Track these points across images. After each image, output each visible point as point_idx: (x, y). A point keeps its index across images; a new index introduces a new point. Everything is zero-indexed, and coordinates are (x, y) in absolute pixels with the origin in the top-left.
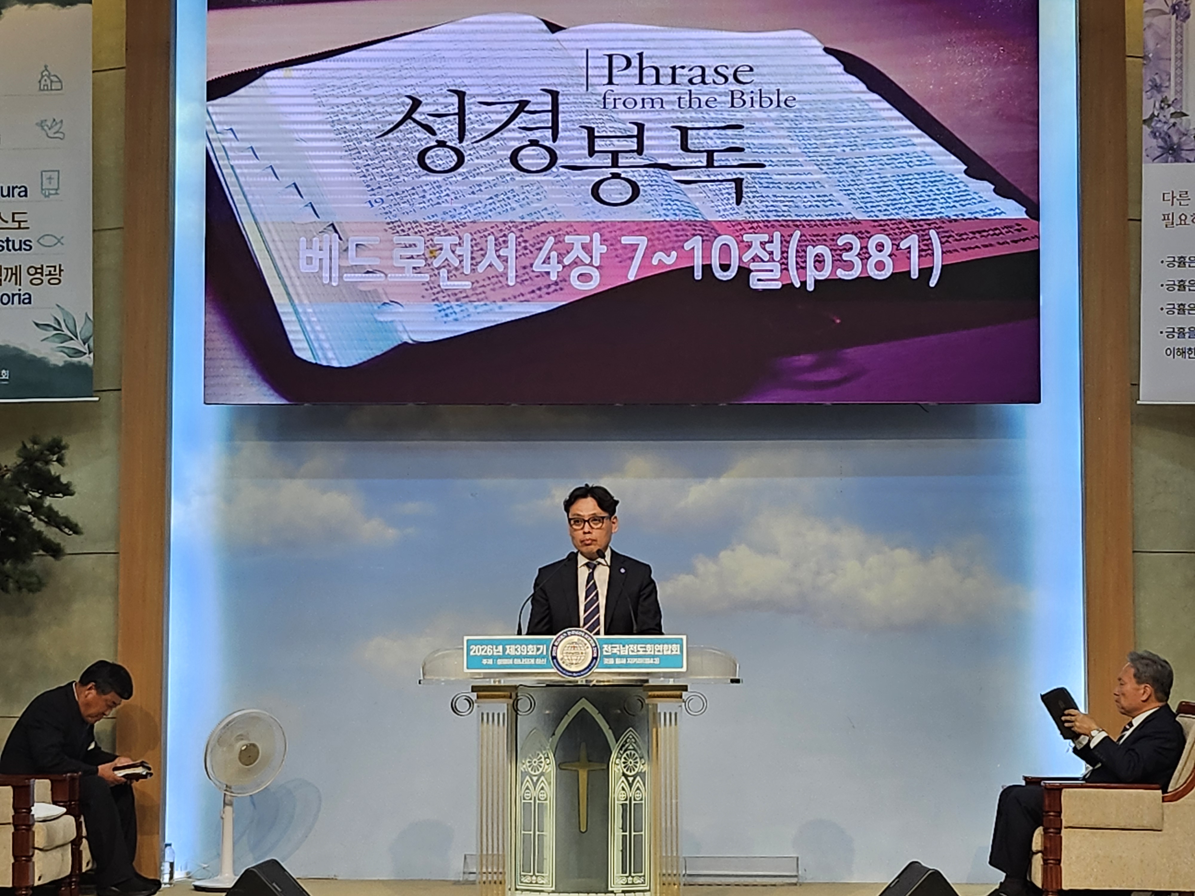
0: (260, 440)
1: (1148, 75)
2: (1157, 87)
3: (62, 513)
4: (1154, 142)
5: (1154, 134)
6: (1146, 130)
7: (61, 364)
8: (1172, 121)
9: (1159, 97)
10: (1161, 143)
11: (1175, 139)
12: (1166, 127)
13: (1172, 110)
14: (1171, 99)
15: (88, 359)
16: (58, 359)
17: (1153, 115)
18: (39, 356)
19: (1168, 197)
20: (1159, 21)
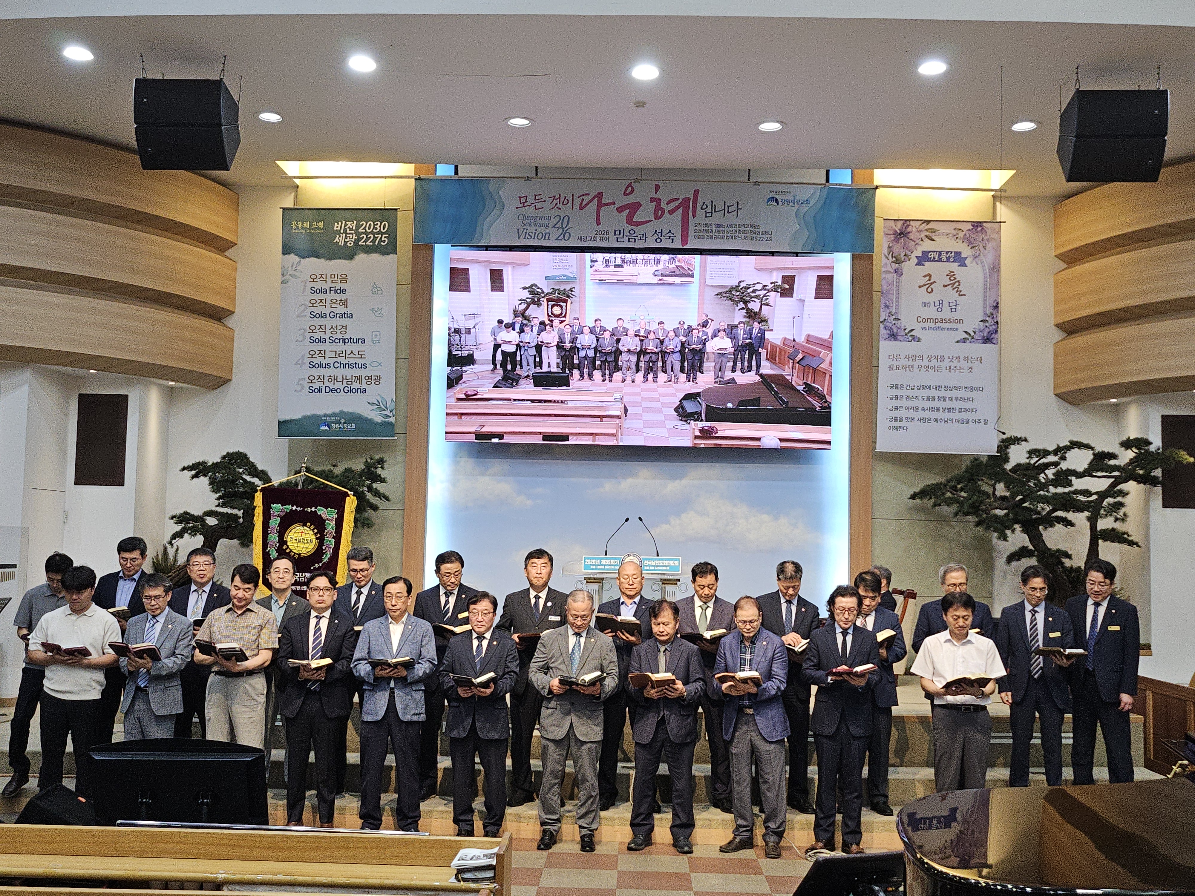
0: (470, 458)
1: (883, 301)
2: (887, 306)
3: (382, 491)
4: (885, 332)
5: (885, 328)
6: (882, 326)
7: (380, 421)
8: (894, 322)
9: (888, 311)
10: (889, 332)
11: (895, 330)
12: (891, 325)
13: (894, 317)
14: (894, 311)
15: (392, 420)
16: (378, 419)
17: (885, 320)
18: (369, 417)
19: (891, 357)
20: (889, 276)
